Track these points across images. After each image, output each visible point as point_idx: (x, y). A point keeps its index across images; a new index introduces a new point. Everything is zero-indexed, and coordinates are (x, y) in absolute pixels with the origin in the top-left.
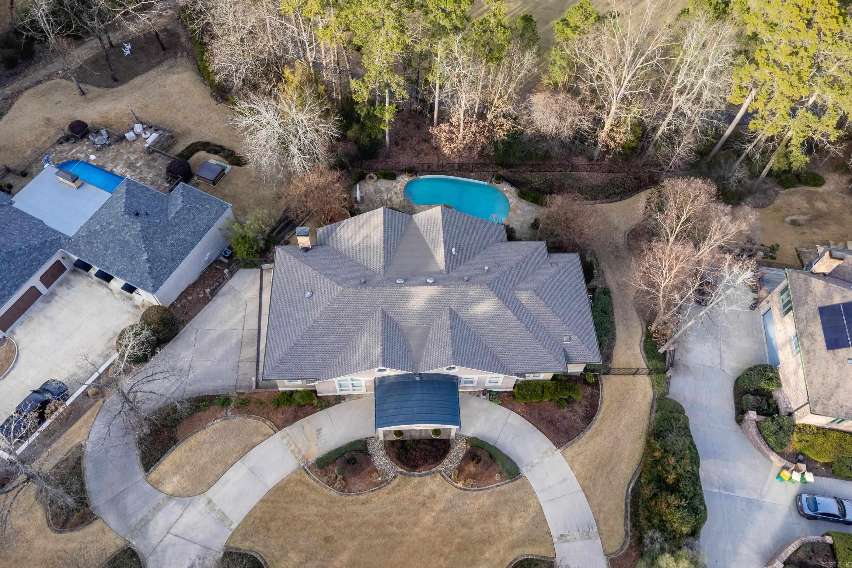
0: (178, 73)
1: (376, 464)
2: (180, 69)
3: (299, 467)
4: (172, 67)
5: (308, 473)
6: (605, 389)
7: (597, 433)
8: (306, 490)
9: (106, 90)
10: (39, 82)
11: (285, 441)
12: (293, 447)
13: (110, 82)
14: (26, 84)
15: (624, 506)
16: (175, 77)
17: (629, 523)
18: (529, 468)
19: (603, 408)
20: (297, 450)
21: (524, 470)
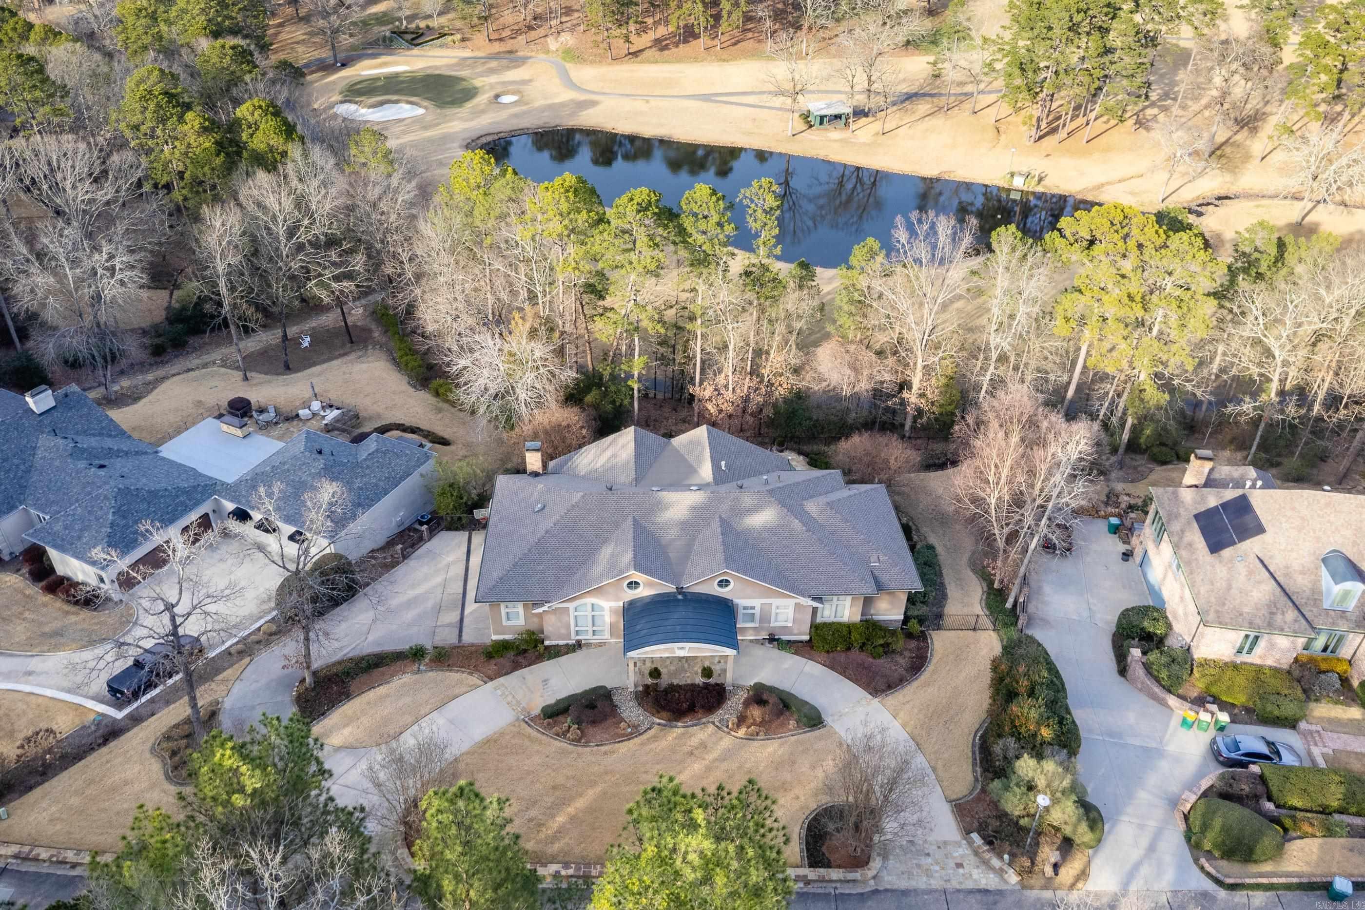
0: (368, 362)
1: (623, 715)
2: (370, 359)
3: (518, 719)
4: (360, 357)
5: (529, 725)
6: (936, 643)
7: (927, 684)
8: (527, 743)
9: (275, 377)
10: (189, 370)
11: (499, 692)
12: (510, 698)
13: (282, 370)
14: (173, 372)
15: (970, 754)
16: (364, 366)
17: (979, 769)
18: (836, 718)
19: (934, 660)
20: (514, 702)
21: (828, 719)
